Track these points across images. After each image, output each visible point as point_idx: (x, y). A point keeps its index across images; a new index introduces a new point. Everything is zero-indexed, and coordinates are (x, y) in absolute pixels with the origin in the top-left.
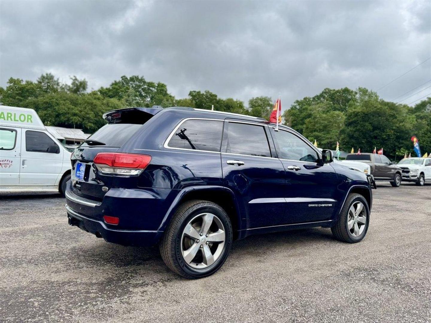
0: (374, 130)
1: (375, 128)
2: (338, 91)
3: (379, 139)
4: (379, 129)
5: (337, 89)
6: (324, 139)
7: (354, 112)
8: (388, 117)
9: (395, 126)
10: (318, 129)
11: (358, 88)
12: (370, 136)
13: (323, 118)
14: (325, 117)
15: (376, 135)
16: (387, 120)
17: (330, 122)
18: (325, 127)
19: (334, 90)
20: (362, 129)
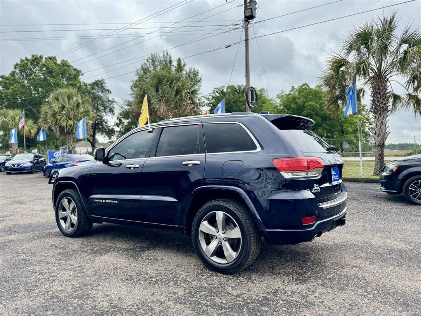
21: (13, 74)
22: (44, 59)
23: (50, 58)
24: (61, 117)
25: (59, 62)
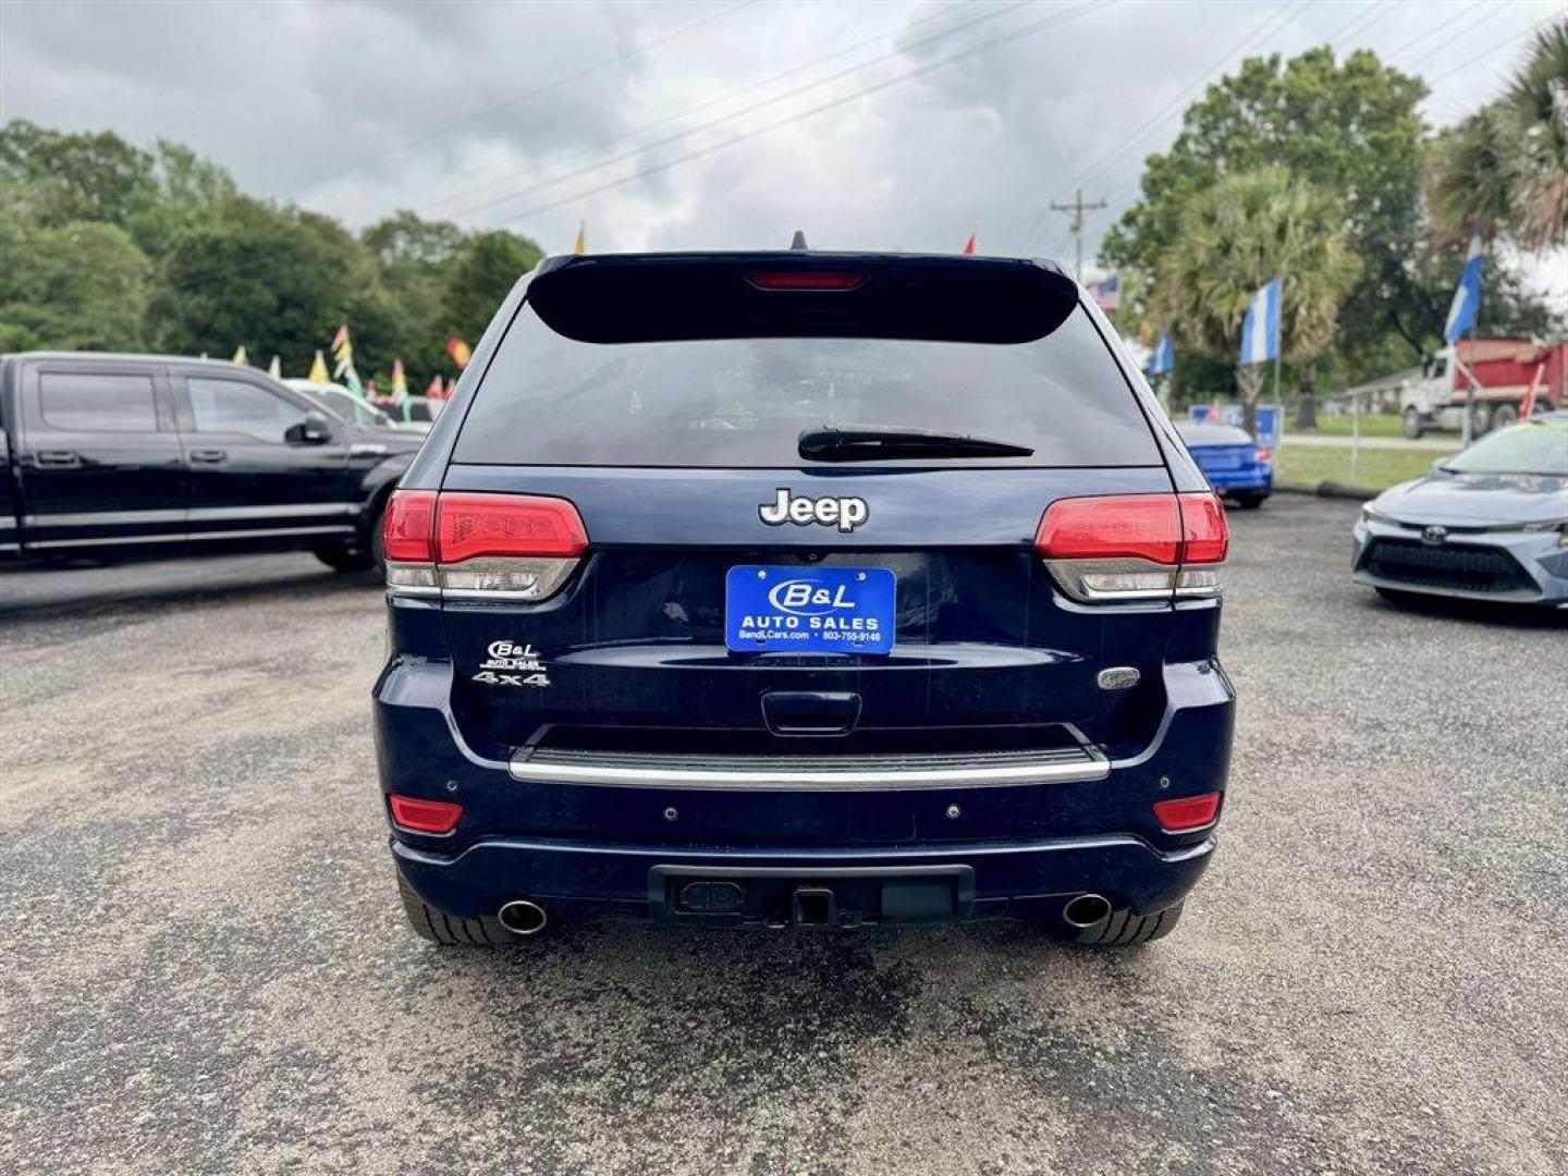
0: (282, 308)
1: (286, 302)
2: (73, 142)
3: (301, 340)
4: (298, 305)
5: (66, 131)
6: (62, 332)
7: (203, 238)
8: (325, 268)
9: (351, 300)
10: (25, 290)
11: (154, 140)
12: (270, 330)
13: (43, 247)
14: (51, 245)
15: (290, 326)
16: (322, 275)
17: (76, 264)
18: (59, 282)
19: (54, 134)
20: (240, 302)
21: (1181, 143)
22: (1283, 68)
23: (1310, 58)
24: (1214, 283)
25: (1339, 64)
